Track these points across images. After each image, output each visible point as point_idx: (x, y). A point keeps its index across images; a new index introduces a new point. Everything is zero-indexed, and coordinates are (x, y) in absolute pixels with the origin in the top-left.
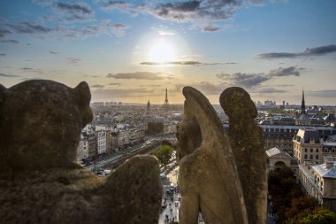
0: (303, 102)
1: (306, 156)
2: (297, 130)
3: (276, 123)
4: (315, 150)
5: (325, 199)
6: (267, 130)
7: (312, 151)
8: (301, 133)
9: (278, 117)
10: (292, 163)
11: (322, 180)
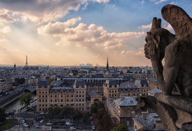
0: (108, 64)
1: (110, 95)
2: (105, 80)
3: (93, 77)
4: (114, 91)
5: (121, 118)
6: (89, 81)
7: (113, 92)
8: (107, 82)
9: (94, 73)
10: (103, 100)
11: (119, 107)
